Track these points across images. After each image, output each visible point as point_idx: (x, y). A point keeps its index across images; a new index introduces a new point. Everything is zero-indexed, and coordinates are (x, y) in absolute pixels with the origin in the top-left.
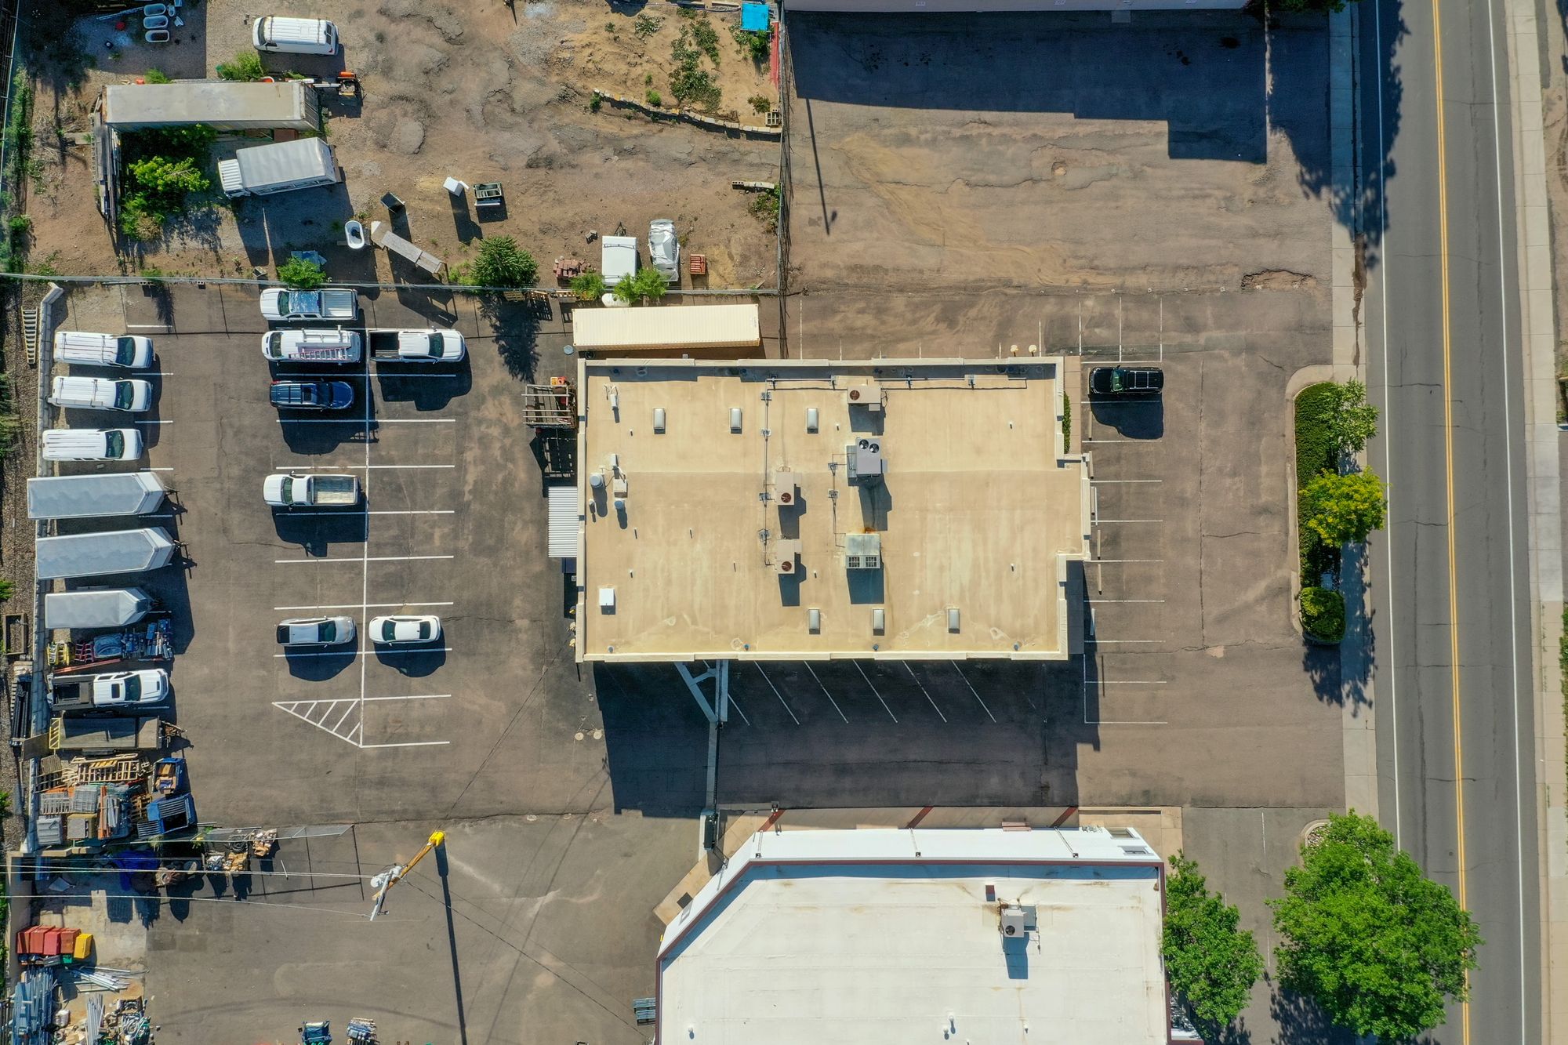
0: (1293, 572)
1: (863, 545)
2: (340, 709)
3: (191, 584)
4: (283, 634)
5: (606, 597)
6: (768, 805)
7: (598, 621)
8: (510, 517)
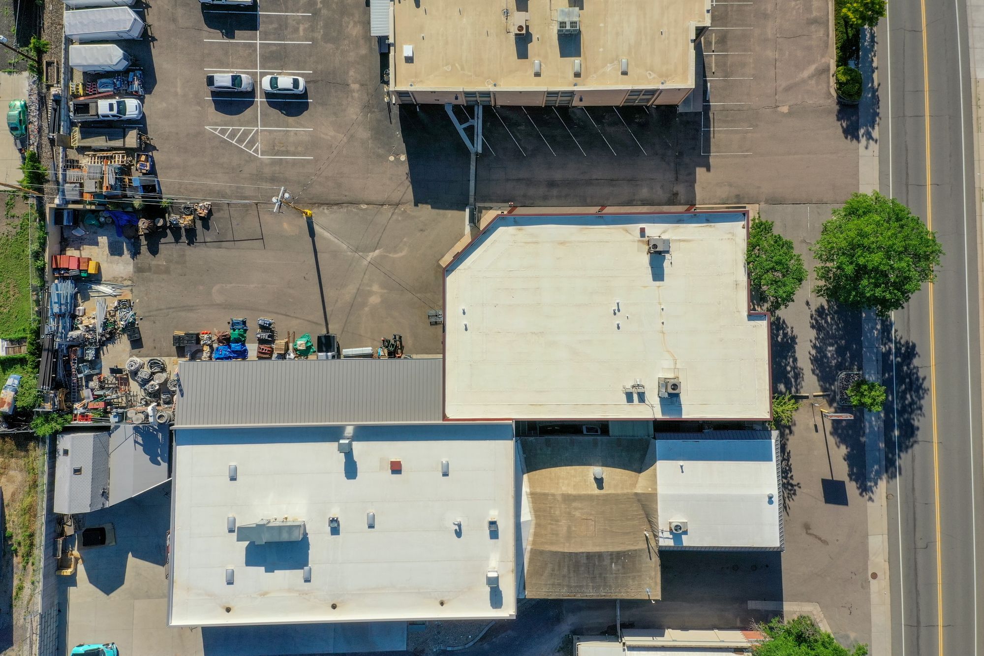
0: (831, 59)
1: (568, 14)
2: (246, 133)
3: (154, 52)
4: (210, 81)
5: (407, 51)
6: (506, 205)
7: (403, 66)
8: (346, 19)
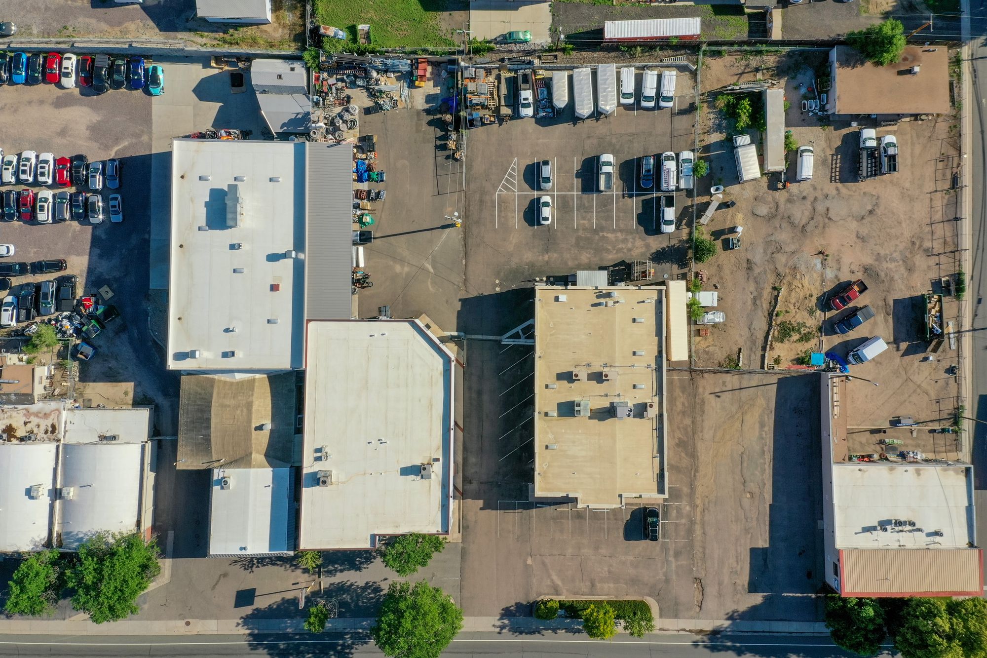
0: (565, 597)
1: (585, 409)
2: (512, 184)
3: (566, 125)
4: (546, 163)
5: (563, 298)
6: (465, 361)
7: (553, 295)
8: (592, 252)
